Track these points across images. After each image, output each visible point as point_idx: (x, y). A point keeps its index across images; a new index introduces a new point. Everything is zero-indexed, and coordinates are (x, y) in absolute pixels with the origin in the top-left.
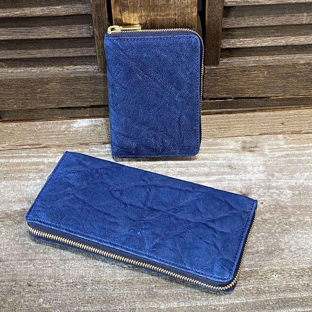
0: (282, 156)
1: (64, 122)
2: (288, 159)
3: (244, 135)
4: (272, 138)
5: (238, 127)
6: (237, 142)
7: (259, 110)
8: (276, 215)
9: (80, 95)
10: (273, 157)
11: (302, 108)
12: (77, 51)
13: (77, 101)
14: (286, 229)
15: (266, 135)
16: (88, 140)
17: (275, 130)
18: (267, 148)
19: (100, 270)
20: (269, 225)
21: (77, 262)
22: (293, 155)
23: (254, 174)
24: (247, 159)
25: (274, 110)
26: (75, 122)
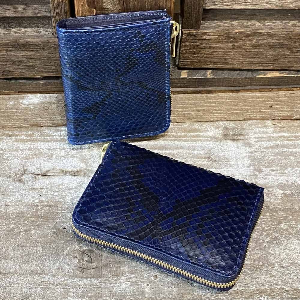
0: (271, 147)
1: (11, 97)
2: (277, 150)
3: (226, 120)
4: (258, 124)
5: (219, 109)
6: (218, 128)
7: (244, 90)
8: (264, 220)
9: (31, 64)
10: (260, 147)
11: (294, 89)
12: (27, 10)
13: (27, 70)
14: (277, 238)
15: (252, 120)
16: (40, 120)
17: (263, 114)
18: (253, 137)
19: (49, 288)
20: (256, 233)
21: (21, 277)
22: (284, 146)
23: (238, 169)
24: (229, 149)
25: (261, 90)
26: (25, 97)
